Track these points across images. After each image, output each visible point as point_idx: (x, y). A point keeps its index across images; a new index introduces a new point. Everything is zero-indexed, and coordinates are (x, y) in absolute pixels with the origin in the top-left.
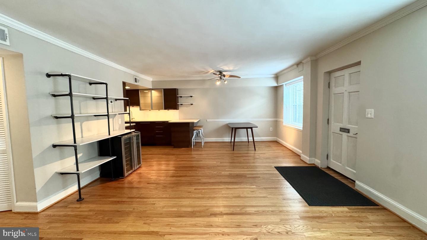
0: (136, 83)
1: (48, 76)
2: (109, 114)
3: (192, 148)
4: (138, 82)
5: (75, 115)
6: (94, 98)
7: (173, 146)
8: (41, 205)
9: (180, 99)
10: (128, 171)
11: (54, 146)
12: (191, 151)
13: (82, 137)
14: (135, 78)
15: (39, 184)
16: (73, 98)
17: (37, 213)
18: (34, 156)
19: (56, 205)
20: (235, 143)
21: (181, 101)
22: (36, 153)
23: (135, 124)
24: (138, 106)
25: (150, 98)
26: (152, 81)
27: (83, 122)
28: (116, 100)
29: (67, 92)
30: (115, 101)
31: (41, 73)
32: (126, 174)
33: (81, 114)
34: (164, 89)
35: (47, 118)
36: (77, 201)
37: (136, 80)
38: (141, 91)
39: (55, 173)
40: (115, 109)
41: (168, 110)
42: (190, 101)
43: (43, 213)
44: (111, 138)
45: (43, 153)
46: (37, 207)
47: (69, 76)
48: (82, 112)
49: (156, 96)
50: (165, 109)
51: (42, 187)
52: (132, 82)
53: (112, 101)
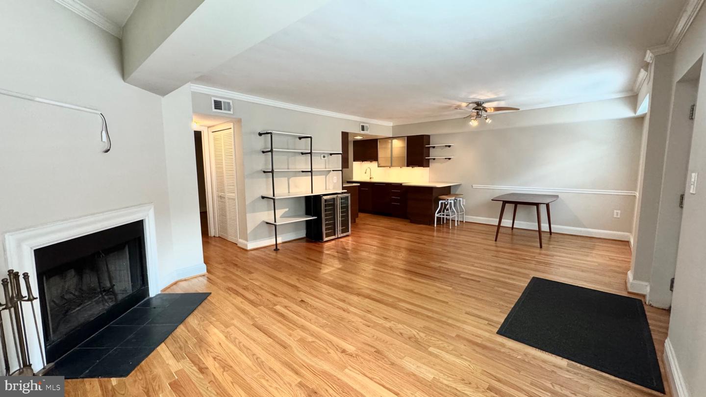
0: (363, 132)
1: (260, 134)
2: (313, 170)
3: (434, 226)
4: (367, 130)
5: (275, 170)
6: (302, 154)
7: (409, 221)
8: (251, 246)
9: (431, 150)
10: (327, 235)
11: (263, 198)
12: (433, 230)
13: (289, 192)
14: (362, 126)
15: (250, 227)
16: (274, 153)
17: (246, 250)
18: (247, 203)
19: (263, 250)
20: (501, 230)
21: (433, 153)
22: (248, 201)
23: (359, 184)
24: (375, 160)
25: (390, 150)
26: (392, 126)
27: (290, 178)
28: (331, 154)
29: (269, 148)
30: (330, 156)
31: (254, 133)
32: (326, 239)
33: (288, 169)
34: (408, 137)
35: (258, 172)
36: (274, 250)
37: (363, 128)
38: (381, 140)
39: (262, 222)
40: (329, 163)
41: (412, 167)
42: (447, 153)
43: (253, 252)
44: (314, 196)
45: (254, 202)
46: (247, 246)
47: (271, 133)
48: (290, 167)
49: (399, 146)
50: (408, 166)
51: (253, 230)
52: (358, 130)
53: (326, 155)
